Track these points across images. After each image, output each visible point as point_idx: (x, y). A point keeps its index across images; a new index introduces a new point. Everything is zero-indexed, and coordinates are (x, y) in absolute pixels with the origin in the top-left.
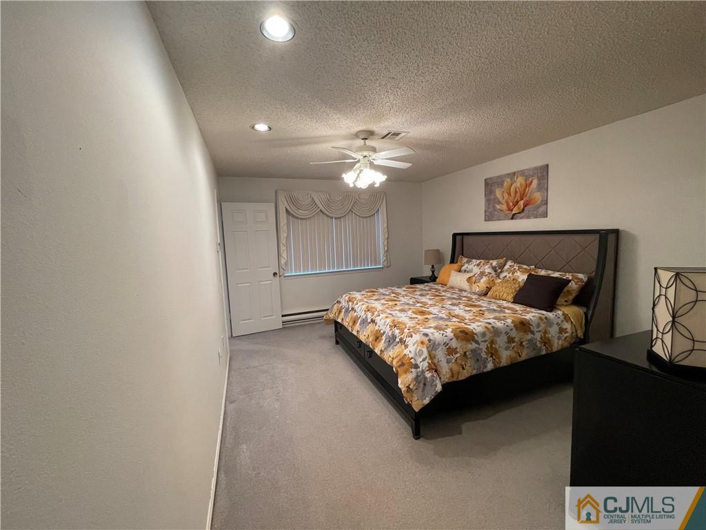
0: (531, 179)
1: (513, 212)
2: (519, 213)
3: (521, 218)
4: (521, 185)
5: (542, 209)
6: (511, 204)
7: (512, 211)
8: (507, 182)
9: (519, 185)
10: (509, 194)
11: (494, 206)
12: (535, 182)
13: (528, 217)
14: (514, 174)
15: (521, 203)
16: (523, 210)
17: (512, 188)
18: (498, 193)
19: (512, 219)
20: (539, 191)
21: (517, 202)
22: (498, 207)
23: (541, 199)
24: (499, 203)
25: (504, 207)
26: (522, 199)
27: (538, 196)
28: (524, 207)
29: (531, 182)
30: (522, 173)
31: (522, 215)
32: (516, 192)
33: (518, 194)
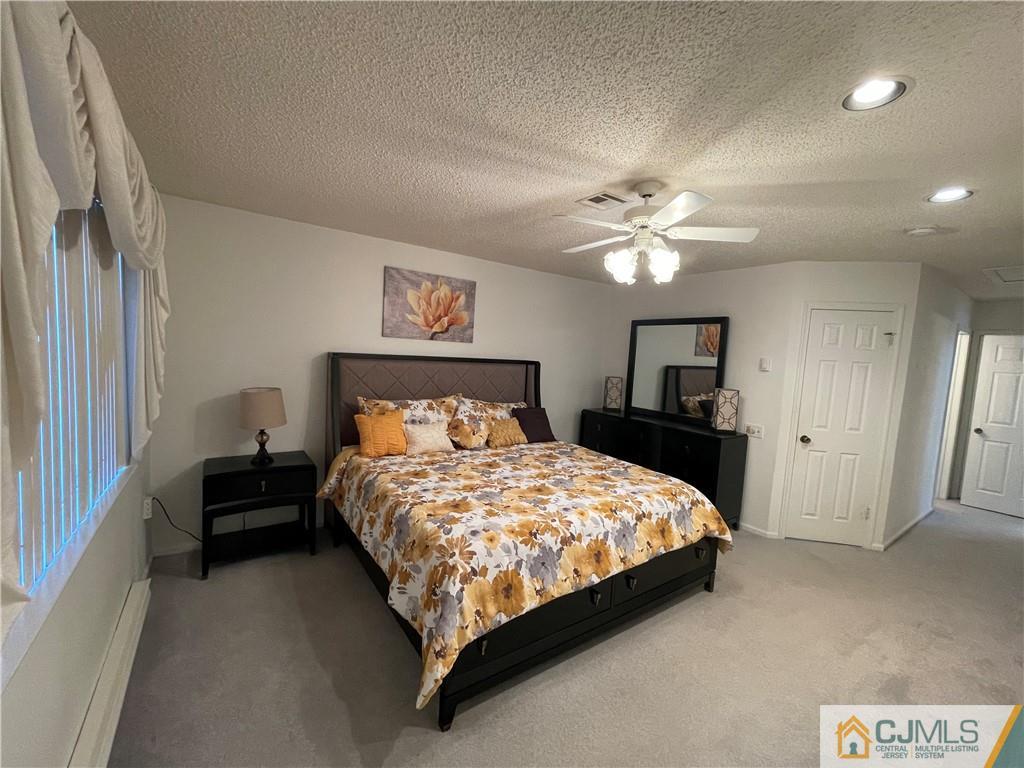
0: (458, 293)
1: (434, 330)
2: (442, 332)
3: (444, 340)
4: (445, 295)
5: (468, 332)
6: (431, 318)
7: (432, 327)
8: (426, 285)
9: (442, 295)
10: (429, 304)
11: (403, 316)
12: (462, 299)
13: (453, 339)
14: (437, 277)
15: (445, 320)
16: (447, 330)
17: (433, 298)
18: (411, 296)
19: (432, 338)
20: (465, 310)
21: (440, 318)
22: (410, 317)
23: (468, 321)
24: (412, 312)
25: (420, 320)
26: (446, 315)
27: (465, 315)
28: (449, 326)
29: (458, 298)
30: (449, 281)
31: (445, 335)
32: (438, 303)
33: (442, 307)
